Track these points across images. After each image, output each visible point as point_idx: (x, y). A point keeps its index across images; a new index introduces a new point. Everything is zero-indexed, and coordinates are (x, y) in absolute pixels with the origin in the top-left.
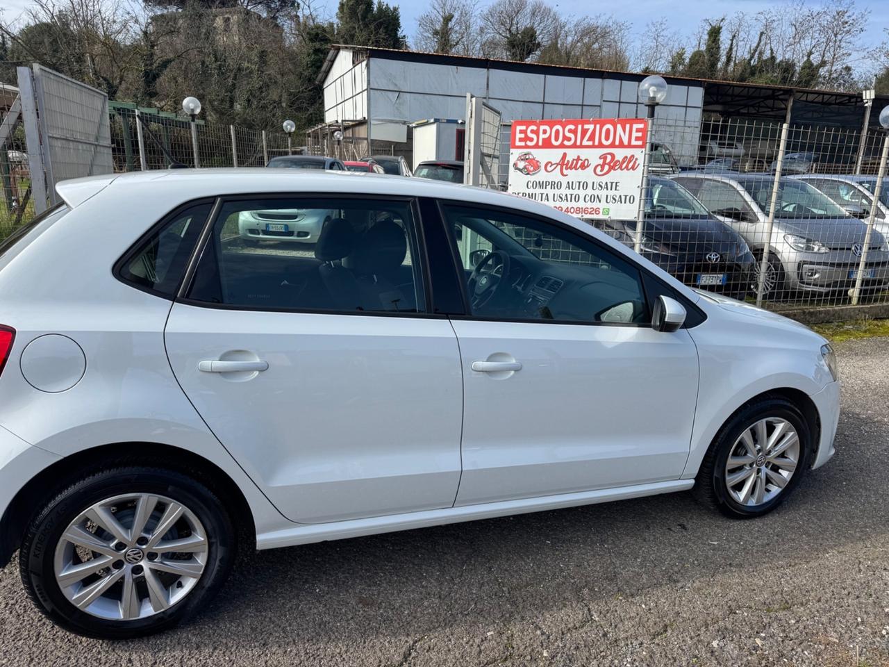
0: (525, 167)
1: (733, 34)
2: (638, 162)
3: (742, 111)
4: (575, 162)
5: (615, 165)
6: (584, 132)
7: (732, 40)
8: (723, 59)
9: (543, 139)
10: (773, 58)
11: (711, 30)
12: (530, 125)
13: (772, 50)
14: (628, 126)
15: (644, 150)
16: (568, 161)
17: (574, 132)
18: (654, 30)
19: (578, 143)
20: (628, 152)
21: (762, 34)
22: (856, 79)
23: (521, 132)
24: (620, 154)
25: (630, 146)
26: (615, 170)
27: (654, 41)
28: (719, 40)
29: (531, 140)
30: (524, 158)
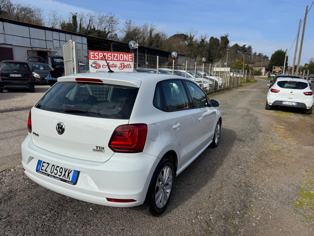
0: (95, 66)
1: (81, 19)
2: (131, 66)
3: (94, 46)
4: (112, 65)
5: (125, 67)
6: (114, 56)
7: (81, 21)
8: (79, 27)
9: (101, 57)
10: (94, 29)
11: (73, 16)
12: (95, 52)
13: (94, 26)
14: (127, 55)
15: (132, 62)
16: (110, 65)
17: (111, 56)
18: (53, 13)
19: (113, 59)
20: (128, 63)
21: (90, 20)
22: (119, 38)
23: (92, 54)
24: (126, 63)
25: (128, 61)
26: (125, 68)
27: (54, 17)
28: (76, 20)
29: (97, 57)
30: (94, 63)
